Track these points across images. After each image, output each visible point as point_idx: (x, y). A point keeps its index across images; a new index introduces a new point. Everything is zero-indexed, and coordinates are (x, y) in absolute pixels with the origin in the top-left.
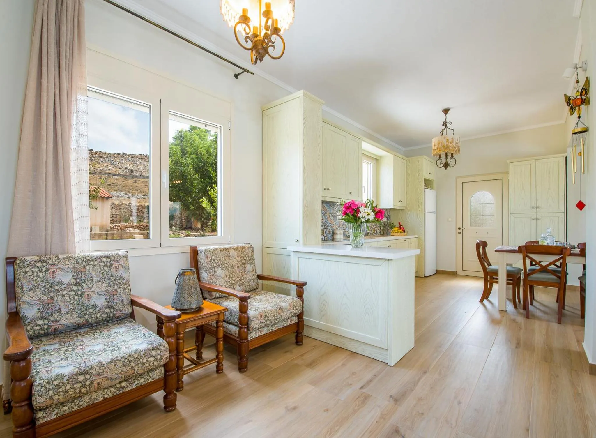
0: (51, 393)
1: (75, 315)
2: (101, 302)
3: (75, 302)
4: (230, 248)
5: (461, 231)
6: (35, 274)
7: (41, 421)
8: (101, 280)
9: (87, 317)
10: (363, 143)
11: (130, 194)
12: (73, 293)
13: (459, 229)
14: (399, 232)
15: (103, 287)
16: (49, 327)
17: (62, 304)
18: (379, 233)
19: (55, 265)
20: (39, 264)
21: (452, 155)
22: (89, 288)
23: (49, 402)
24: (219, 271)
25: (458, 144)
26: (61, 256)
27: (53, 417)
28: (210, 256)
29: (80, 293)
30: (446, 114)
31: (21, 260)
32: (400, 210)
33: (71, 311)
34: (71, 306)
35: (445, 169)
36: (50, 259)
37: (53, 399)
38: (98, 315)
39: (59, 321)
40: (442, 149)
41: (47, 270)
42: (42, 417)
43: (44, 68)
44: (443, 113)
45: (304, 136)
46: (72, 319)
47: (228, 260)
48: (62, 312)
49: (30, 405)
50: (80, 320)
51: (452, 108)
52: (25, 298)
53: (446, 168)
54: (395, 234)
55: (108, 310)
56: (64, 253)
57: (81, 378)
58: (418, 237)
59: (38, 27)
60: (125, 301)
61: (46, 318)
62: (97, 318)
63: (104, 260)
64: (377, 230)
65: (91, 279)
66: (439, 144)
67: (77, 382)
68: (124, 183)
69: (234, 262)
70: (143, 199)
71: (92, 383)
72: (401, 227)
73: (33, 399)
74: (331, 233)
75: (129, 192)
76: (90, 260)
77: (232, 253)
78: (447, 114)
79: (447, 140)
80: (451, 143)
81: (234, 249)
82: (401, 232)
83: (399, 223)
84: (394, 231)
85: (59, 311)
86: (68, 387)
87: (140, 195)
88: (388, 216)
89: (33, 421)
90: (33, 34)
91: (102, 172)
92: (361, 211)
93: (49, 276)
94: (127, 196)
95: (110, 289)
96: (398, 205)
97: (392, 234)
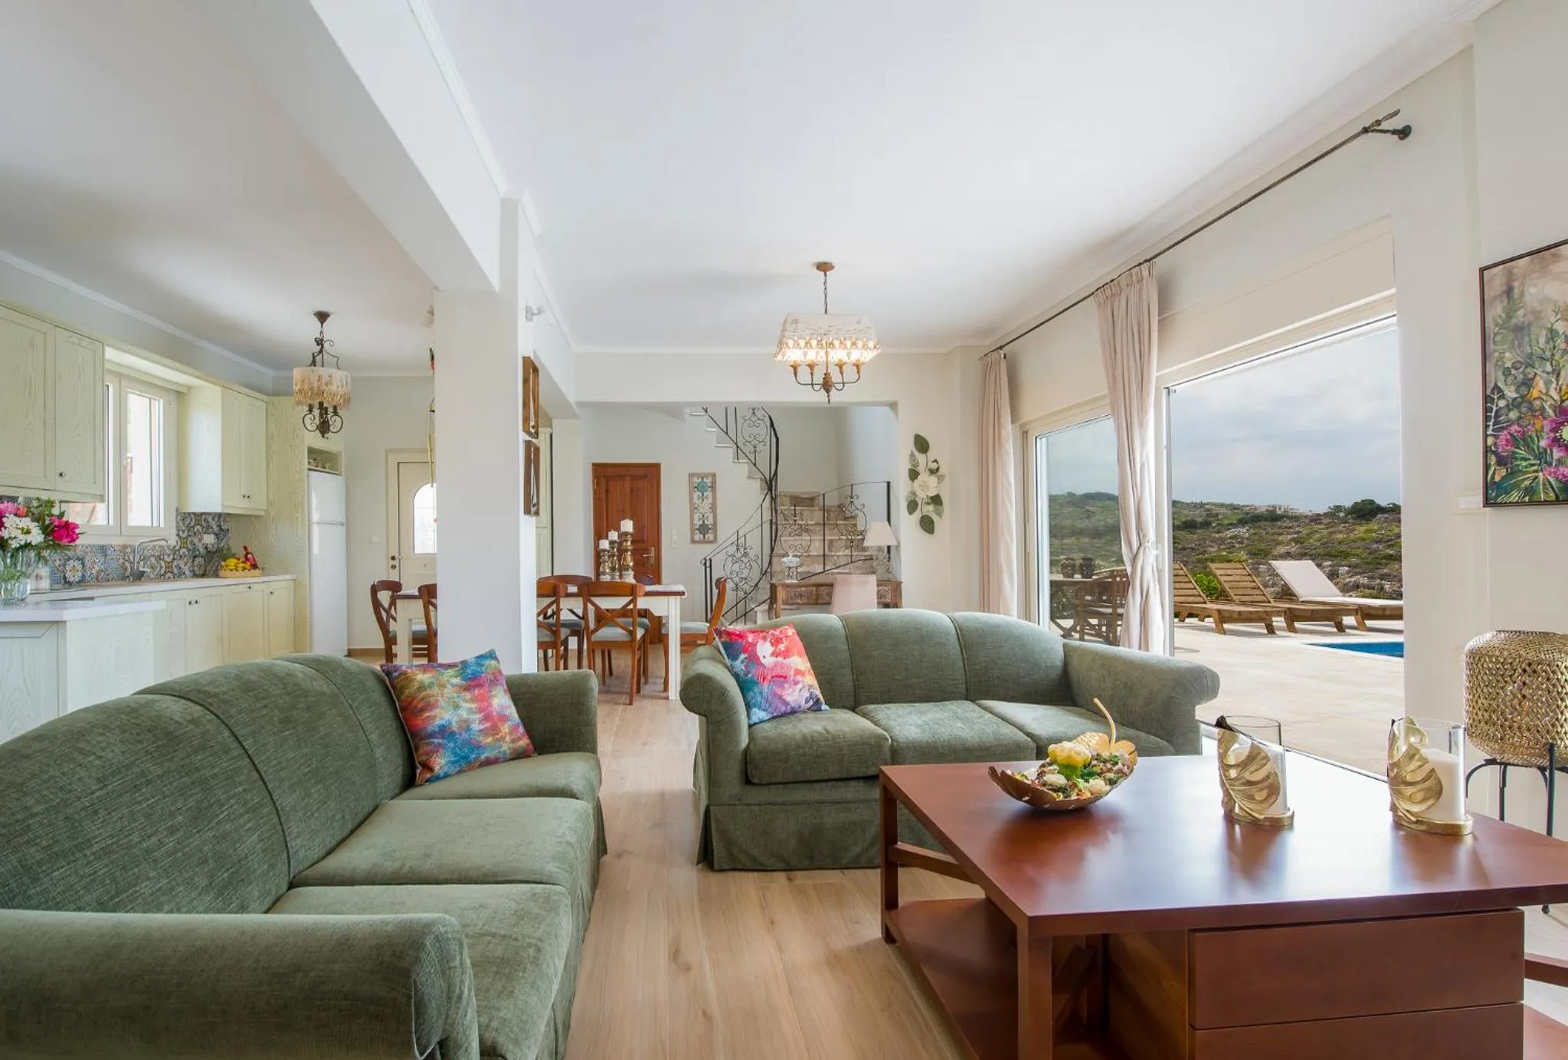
5: (395, 563)
10: (107, 349)
13: (393, 558)
14: (240, 569)
18: (187, 572)
21: (335, 408)
25: (344, 389)
30: (322, 323)
32: (253, 518)
35: (320, 435)
40: (309, 394)
44: (316, 319)
51: (333, 313)
53: (323, 433)
54: (228, 573)
58: (294, 580)
64: (182, 565)
66: (303, 382)
72: (249, 556)
78: (324, 324)
79: (319, 377)
80: (327, 385)
82: (244, 569)
83: (245, 548)
84: (227, 566)
88: (221, 530)
92: (6, 525)
96: (237, 506)
97: (221, 573)
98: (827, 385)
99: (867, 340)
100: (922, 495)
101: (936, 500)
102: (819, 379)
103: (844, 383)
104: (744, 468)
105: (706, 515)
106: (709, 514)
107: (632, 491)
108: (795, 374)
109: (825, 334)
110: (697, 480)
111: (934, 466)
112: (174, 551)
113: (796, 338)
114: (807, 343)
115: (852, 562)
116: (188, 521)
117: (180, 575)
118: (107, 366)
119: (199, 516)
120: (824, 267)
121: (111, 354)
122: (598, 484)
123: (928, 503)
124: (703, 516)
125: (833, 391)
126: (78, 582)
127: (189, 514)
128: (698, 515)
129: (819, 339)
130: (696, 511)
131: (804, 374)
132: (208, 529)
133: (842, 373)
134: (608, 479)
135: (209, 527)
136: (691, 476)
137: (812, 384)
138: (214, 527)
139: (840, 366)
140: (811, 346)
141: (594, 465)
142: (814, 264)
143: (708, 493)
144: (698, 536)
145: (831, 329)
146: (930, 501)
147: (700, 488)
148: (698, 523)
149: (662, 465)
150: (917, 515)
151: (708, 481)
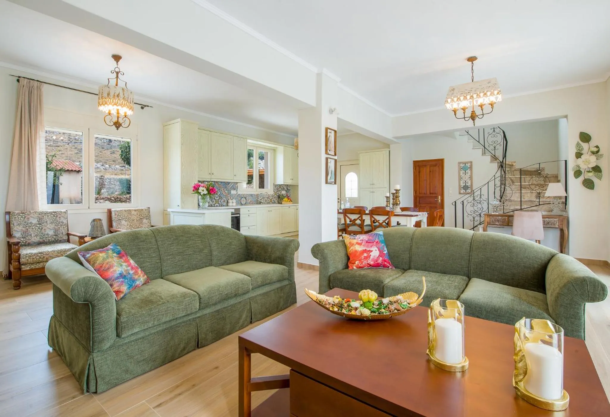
0: (27, 258)
1: (38, 238)
2: (51, 233)
3: (38, 232)
4: (132, 210)
6: (20, 219)
7: (23, 269)
8: (51, 223)
9: (44, 239)
11: (107, 166)
12: (37, 228)
13: (338, 199)
14: (287, 202)
15: (52, 226)
16: (26, 242)
17: (32, 233)
18: (276, 202)
19: (28, 215)
20: (21, 215)
22: (45, 226)
23: (26, 262)
24: (123, 222)
26: (31, 211)
27: (28, 269)
28: (117, 213)
29: (41, 228)
31: (13, 213)
32: (296, 186)
33: (36, 236)
34: (36, 233)
36: (26, 212)
37: (28, 261)
38: (50, 239)
39: (31, 239)
41: (25, 217)
42: (24, 268)
43: (23, 125)
45: (182, 144)
46: (37, 239)
47: (130, 216)
48: (32, 236)
49: (19, 262)
50: (41, 240)
52: (15, 229)
55: (55, 237)
56: (33, 210)
57: (40, 255)
59: (20, 107)
60: (64, 233)
61: (25, 238)
62: (49, 240)
63: (53, 214)
64: (275, 200)
65: (47, 222)
67: (38, 256)
68: (101, 153)
69: (135, 218)
70: (121, 170)
71: (44, 257)
72: (289, 197)
73: (21, 259)
74: (226, 202)
75: (106, 163)
76: (46, 213)
77: (133, 212)
81: (135, 210)
82: (289, 202)
84: (285, 200)
85: (31, 235)
86: (34, 257)
87: (117, 166)
88: (288, 190)
89: (20, 269)
90: (17, 112)
91: (77, 142)
93: (26, 220)
94: (103, 167)
95: (56, 227)
96: (289, 182)
97: (283, 203)
98: (473, 117)
99: (493, 91)
100: (583, 167)
101: (597, 169)
102: (468, 114)
103: (483, 115)
104: (488, 158)
105: (467, 182)
106: (468, 181)
107: (430, 171)
108: (455, 114)
109: (469, 93)
110: (462, 165)
111: (595, 150)
112: (273, 196)
113: (452, 98)
114: (458, 99)
115: (540, 205)
116: (277, 187)
117: (274, 203)
118: (248, 144)
119: (280, 185)
120: (472, 59)
121: (249, 141)
122: (415, 169)
123: (589, 172)
124: (465, 181)
125: (477, 120)
126: (245, 204)
127: (277, 185)
128: (463, 181)
129: (465, 95)
130: (462, 179)
131: (460, 114)
132: (283, 189)
133: (482, 110)
134: (419, 166)
135: (284, 189)
136: (460, 163)
137: (464, 118)
138: (286, 189)
139: (481, 106)
140: (460, 100)
141: (414, 161)
142: (466, 59)
143: (468, 171)
144: (463, 191)
145: (473, 89)
146: (591, 170)
147: (465, 169)
148: (462, 185)
149: (445, 159)
150: (581, 178)
151: (468, 165)
